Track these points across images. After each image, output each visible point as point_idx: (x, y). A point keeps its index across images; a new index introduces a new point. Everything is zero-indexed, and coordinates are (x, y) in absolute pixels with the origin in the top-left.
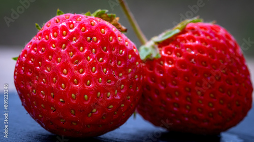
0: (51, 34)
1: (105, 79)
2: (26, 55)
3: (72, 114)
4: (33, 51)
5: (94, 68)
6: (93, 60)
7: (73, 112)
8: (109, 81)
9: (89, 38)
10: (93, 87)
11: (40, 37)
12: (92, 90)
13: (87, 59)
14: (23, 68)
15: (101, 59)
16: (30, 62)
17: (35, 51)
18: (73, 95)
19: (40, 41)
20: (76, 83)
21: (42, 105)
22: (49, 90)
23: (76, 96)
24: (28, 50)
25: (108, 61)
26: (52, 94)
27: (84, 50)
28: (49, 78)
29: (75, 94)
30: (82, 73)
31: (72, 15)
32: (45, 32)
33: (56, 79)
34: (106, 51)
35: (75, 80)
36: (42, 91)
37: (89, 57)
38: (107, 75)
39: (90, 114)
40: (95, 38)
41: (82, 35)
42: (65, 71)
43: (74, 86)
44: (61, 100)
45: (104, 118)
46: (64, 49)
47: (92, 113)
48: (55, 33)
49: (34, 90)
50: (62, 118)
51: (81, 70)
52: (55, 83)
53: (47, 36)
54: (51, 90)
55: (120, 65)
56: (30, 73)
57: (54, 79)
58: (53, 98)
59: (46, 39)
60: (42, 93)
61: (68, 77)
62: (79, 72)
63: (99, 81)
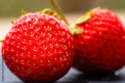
0: (23, 26)
1: (58, 50)
2: (8, 40)
3: (41, 72)
4: (13, 37)
5: (51, 44)
6: (50, 40)
7: (42, 70)
8: (60, 50)
9: (45, 27)
10: (52, 55)
11: (16, 29)
12: (52, 57)
13: (46, 39)
14: (8, 47)
15: (54, 38)
16: (12, 43)
17: (14, 37)
18: (41, 61)
19: (17, 31)
20: (42, 54)
21: (23, 68)
22: (26, 59)
23: (43, 61)
24: (10, 37)
25: (57, 39)
26: (28, 61)
27: (43, 34)
28: (25, 52)
29: (42, 60)
30: (45, 48)
31: (32, 14)
32: (18, 25)
33: (30, 53)
34: (55, 33)
35: (41, 52)
36: (22, 60)
37: (47, 38)
38: (58, 47)
39: (52, 71)
40: (48, 27)
41: (41, 26)
42: (35, 47)
43: (42, 56)
44: (34, 64)
45: (59, 72)
46: (32, 35)
47: (53, 70)
48: (25, 26)
49: (17, 60)
50: (35, 75)
51: (44, 46)
52: (29, 55)
53: (20, 28)
54: (28, 59)
55: (64, 40)
56: (13, 50)
57: (29, 52)
58: (29, 64)
59: (20, 30)
60: (22, 62)
61: (37, 51)
62: (43, 47)
63: (54, 51)
